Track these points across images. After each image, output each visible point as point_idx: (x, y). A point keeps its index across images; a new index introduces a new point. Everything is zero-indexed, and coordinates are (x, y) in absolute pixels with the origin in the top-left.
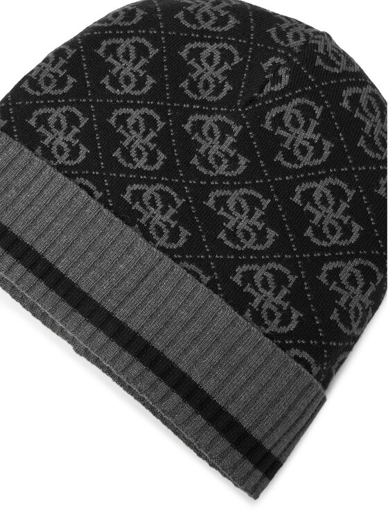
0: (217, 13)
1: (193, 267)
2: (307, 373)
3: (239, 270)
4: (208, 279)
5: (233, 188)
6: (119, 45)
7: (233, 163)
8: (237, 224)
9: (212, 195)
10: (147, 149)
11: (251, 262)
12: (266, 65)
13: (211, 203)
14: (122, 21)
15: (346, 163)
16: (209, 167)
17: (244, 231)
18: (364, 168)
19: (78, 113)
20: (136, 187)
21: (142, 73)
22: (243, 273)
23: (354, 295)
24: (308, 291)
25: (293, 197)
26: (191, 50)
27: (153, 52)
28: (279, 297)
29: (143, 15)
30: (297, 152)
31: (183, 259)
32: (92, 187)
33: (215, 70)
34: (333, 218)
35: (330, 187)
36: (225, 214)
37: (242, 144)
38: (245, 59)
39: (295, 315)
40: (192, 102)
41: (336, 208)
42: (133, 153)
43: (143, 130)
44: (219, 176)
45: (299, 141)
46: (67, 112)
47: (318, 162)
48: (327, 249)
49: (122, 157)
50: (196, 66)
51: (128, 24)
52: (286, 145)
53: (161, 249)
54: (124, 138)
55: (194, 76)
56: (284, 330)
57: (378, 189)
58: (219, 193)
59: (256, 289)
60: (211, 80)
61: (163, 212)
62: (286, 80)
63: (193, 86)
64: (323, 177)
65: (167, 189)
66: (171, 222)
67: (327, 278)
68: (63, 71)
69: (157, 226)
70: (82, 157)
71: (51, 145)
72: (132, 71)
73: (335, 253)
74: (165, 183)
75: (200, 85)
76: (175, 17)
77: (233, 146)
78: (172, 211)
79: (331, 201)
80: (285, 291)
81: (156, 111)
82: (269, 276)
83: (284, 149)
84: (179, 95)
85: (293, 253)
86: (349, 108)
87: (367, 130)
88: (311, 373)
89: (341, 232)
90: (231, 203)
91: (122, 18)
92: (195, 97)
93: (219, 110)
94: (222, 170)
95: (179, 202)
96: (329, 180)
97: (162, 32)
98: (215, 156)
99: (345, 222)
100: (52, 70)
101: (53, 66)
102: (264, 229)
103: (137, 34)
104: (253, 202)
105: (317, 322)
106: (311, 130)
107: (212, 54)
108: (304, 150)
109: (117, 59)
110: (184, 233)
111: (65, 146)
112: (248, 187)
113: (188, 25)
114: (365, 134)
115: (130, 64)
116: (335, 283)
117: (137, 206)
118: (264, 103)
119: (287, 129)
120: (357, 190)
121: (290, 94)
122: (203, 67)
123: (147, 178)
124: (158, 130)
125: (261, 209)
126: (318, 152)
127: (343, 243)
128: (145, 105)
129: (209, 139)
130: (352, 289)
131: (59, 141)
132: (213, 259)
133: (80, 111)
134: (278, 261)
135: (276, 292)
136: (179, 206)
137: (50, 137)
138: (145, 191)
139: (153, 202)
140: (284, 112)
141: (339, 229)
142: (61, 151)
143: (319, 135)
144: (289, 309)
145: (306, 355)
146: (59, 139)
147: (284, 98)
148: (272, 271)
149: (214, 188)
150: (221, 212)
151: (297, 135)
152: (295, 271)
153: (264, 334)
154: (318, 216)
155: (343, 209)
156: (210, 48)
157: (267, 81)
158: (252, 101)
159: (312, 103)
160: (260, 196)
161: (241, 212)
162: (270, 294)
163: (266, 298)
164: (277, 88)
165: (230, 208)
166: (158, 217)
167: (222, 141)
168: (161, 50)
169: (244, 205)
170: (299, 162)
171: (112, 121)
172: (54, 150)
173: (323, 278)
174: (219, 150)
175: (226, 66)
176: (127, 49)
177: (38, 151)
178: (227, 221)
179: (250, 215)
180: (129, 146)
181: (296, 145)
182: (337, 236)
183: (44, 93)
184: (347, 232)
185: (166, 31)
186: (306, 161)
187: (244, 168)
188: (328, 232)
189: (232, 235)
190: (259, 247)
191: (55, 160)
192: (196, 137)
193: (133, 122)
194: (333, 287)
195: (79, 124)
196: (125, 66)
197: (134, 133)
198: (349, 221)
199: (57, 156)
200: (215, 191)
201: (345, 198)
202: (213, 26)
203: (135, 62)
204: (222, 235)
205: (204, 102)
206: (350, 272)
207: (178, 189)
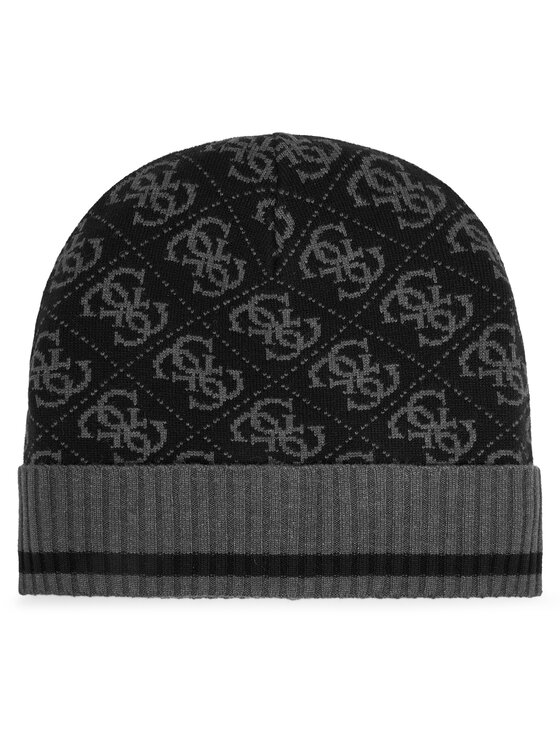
0: (170, 191)
1: (350, 455)
2: (516, 467)
3: (391, 424)
4: (371, 454)
5: (324, 353)
6: (101, 292)
7: (306, 331)
8: (355, 384)
9: (311, 374)
10: (218, 377)
11: (395, 409)
12: (260, 216)
13: (316, 383)
14: (84, 264)
15: (405, 253)
16: (288, 351)
17: (366, 385)
18: (424, 243)
19: (121, 392)
20: (238, 422)
21: (147, 305)
22: (396, 425)
23: (504, 368)
24: (463, 395)
25: (384, 320)
26: (175, 248)
27: (141, 275)
28: (443, 421)
29: (101, 244)
30: (354, 278)
31: (336, 454)
32: (198, 454)
33: (214, 254)
34: (435, 309)
35: (408, 284)
36: (337, 383)
37: (301, 309)
38: (233, 222)
39: (468, 425)
40: (218, 300)
41: (429, 298)
42: (208, 392)
43: (196, 361)
44: (303, 352)
45: (348, 267)
46: (110, 399)
47: (379, 271)
48: (452, 342)
49: (201, 403)
50: (193, 261)
51: (92, 263)
52: (340, 279)
53: (310, 461)
54: (186, 384)
55: (199, 273)
56: (469, 445)
57: (452, 249)
58: (316, 367)
59: (418, 430)
60: (218, 267)
61: (283, 425)
62: (289, 220)
63: (206, 284)
64: (395, 281)
65: (268, 401)
66: (298, 429)
67: (470, 370)
68: (66, 361)
69: (288, 444)
70: (164, 434)
71: (123, 443)
72: (135, 310)
73: (462, 338)
74: (261, 397)
75: (212, 279)
76: (134, 224)
77: (293, 316)
78: (290, 418)
79: (420, 295)
80: (444, 412)
81: (193, 334)
82: (420, 408)
83: (341, 284)
84: (201, 302)
85: (424, 371)
86: (365, 203)
87: (398, 208)
88: (518, 464)
89: (453, 315)
90: (334, 369)
91: (82, 262)
92: (217, 293)
93: (251, 291)
94: (301, 344)
95: (288, 404)
96: (403, 279)
97: (134, 249)
98: (285, 337)
99: (449, 302)
100: (52, 368)
101: (49, 364)
102: (381, 369)
103: (110, 268)
104: (353, 352)
105: (491, 417)
106: (349, 250)
107: (198, 238)
108: (359, 272)
109: (111, 308)
110: (317, 430)
111: (137, 434)
112: (337, 341)
113: (152, 224)
114: (399, 214)
115: (127, 304)
116: (480, 369)
117: (255, 440)
118: (289, 258)
119: (328, 266)
120: (435, 265)
121: (304, 231)
122: (200, 258)
123: (242, 404)
124: (211, 350)
125: (365, 353)
126: (373, 264)
127: (463, 323)
128: (178, 335)
129: (266, 325)
130: (499, 363)
131: (129, 435)
132: (362, 433)
133: (121, 388)
134: (417, 389)
135: (437, 419)
136: (291, 408)
137: (117, 438)
138: (249, 419)
139: (266, 424)
140: (312, 252)
141: (448, 314)
142: (139, 443)
143: (360, 249)
144: (460, 425)
145: (502, 453)
146: (126, 432)
147: (302, 239)
148: (419, 403)
149: (308, 366)
150: (333, 384)
151: (341, 264)
152: (439, 387)
153: (456, 464)
154: (420, 319)
155: (438, 293)
156: (192, 234)
157: (273, 233)
158: (277, 262)
159: (331, 226)
160: (354, 342)
161: (350, 369)
162: (433, 425)
163: (433, 431)
164: (288, 234)
165: (338, 374)
166: (283, 434)
167: (279, 318)
168: (147, 268)
169: (348, 361)
170: (364, 285)
171: (160, 374)
172: (132, 447)
173: (466, 372)
174: (284, 329)
175: (221, 243)
176: (113, 290)
177: (117, 459)
178: (344, 387)
179: (360, 366)
180: (198, 387)
181: (348, 273)
182: (452, 322)
183: (67, 398)
184: (459, 310)
185: (137, 245)
186: (368, 279)
187: (319, 327)
188: (440, 325)
189: (359, 398)
190: (391, 390)
191: (141, 455)
192: (251, 332)
193: (181, 360)
194: (482, 374)
195: (132, 402)
196: (125, 309)
197: (190, 371)
198: (453, 299)
199: (140, 450)
200: (311, 369)
201: (431, 283)
202: (176, 208)
203: (131, 298)
204: (351, 405)
205: (229, 294)
206: (487, 348)
207: (276, 392)
